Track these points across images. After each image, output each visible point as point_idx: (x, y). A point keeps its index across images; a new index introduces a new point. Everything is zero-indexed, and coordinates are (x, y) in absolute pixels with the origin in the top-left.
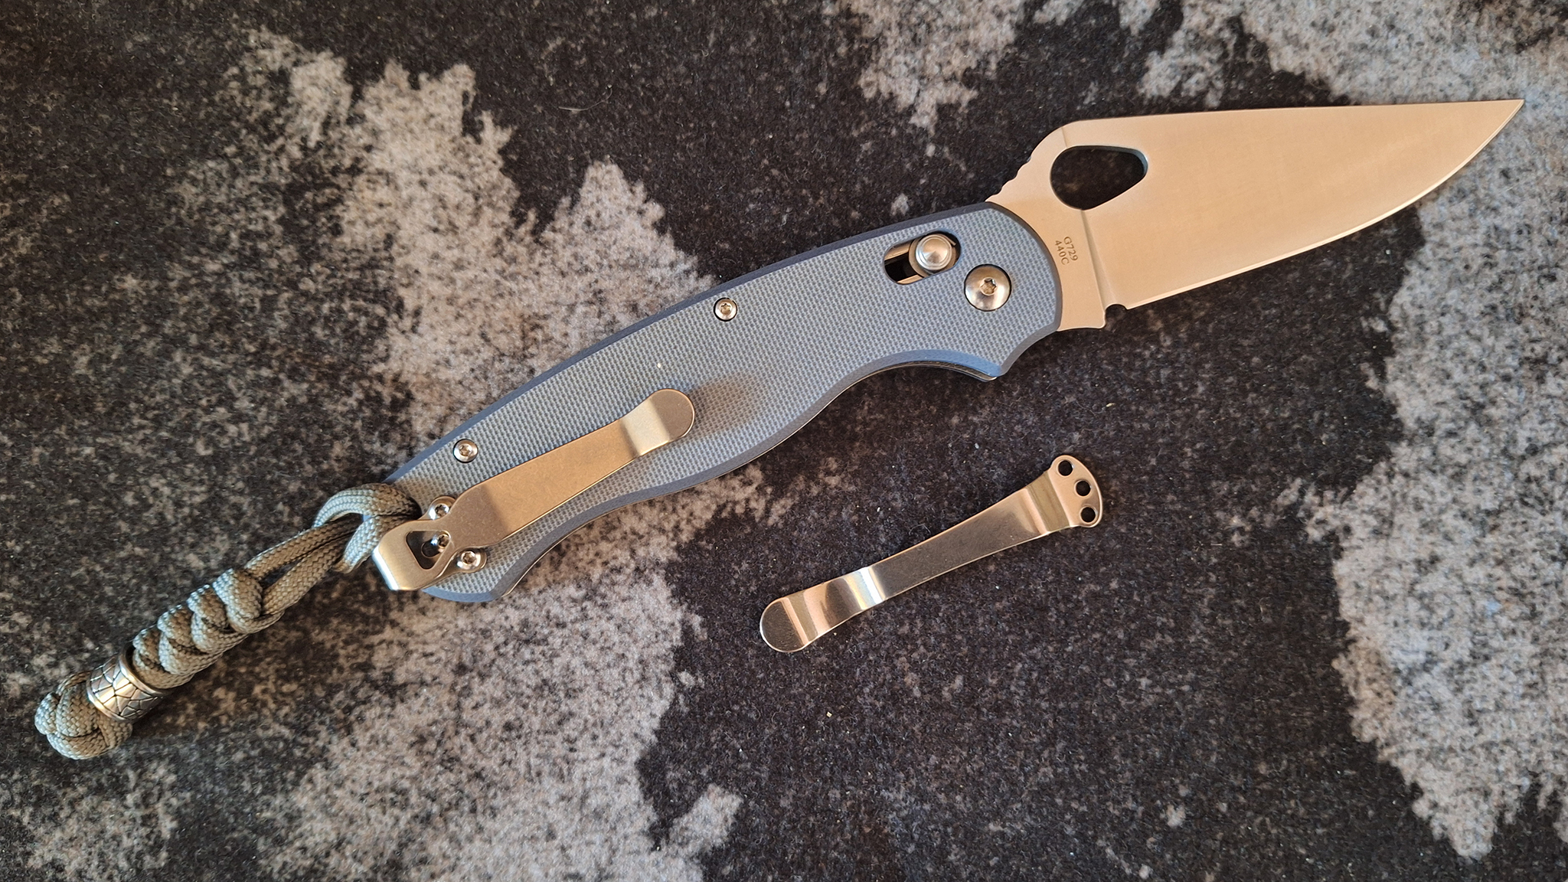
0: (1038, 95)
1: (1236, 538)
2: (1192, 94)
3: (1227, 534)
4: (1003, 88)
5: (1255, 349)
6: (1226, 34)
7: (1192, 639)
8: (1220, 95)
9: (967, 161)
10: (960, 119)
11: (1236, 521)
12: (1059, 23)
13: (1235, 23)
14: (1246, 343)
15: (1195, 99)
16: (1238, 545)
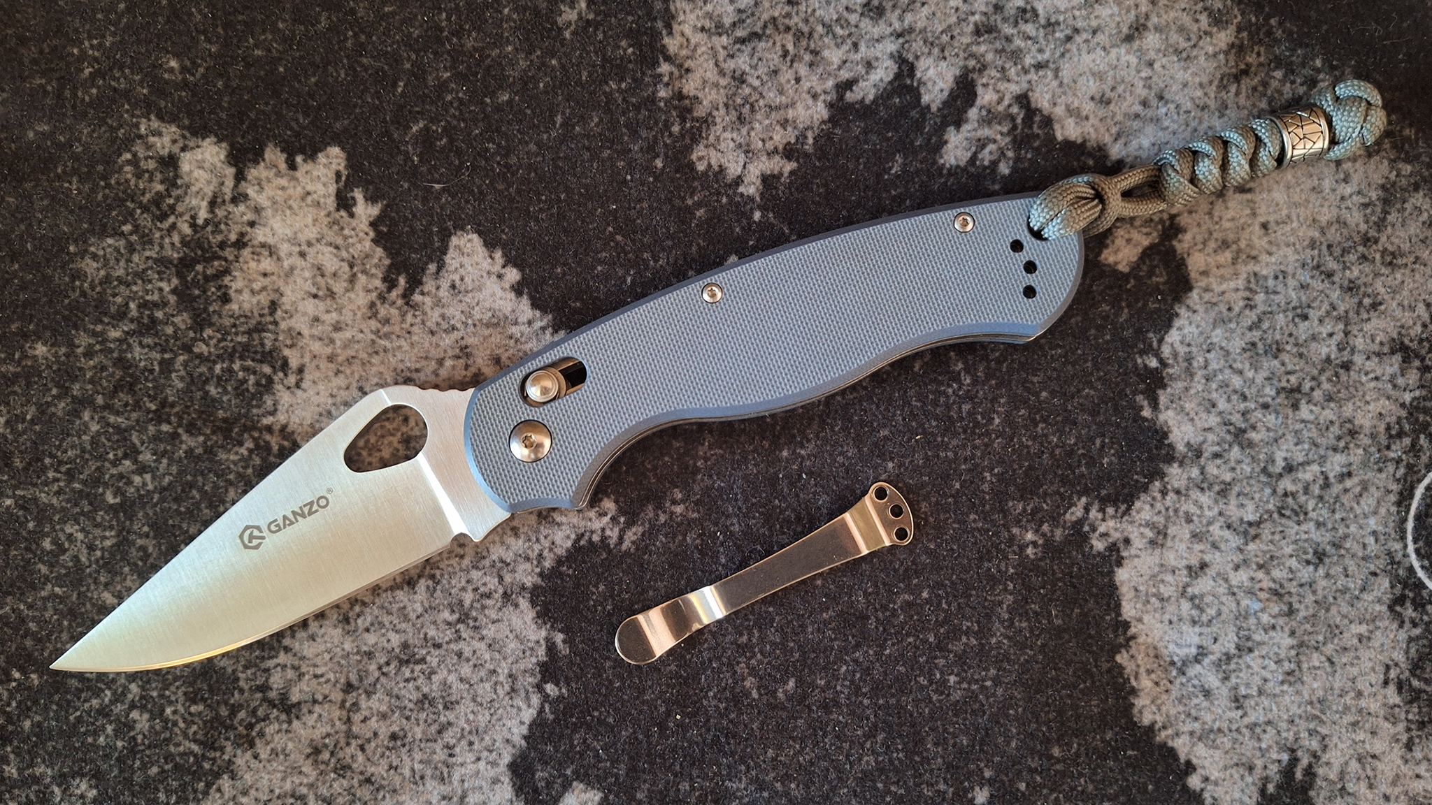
0: (851, 166)
1: (1030, 551)
2: (986, 163)
3: (1023, 547)
4: (819, 160)
5: (1044, 385)
6: (1015, 110)
7: (994, 640)
8: (1011, 162)
9: (790, 224)
10: (782, 188)
11: (1030, 536)
12: (867, 102)
13: (1023, 100)
14: (1035, 379)
15: (988, 167)
16: (1032, 557)
